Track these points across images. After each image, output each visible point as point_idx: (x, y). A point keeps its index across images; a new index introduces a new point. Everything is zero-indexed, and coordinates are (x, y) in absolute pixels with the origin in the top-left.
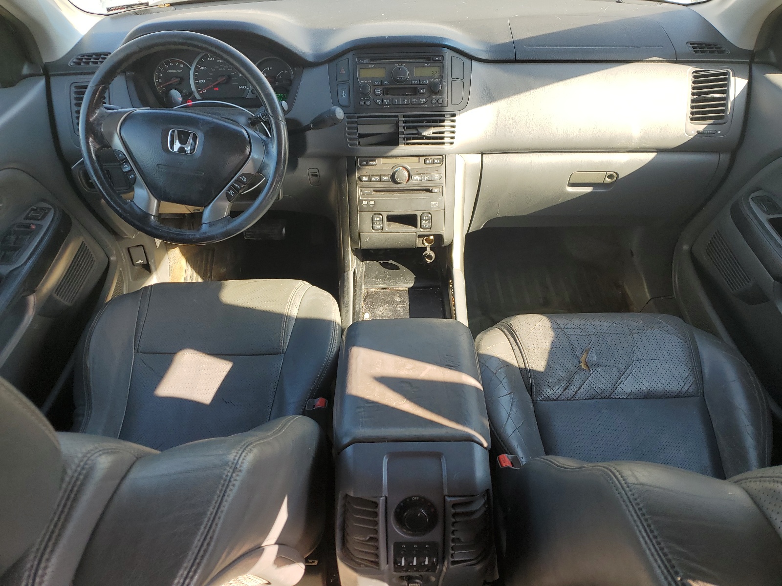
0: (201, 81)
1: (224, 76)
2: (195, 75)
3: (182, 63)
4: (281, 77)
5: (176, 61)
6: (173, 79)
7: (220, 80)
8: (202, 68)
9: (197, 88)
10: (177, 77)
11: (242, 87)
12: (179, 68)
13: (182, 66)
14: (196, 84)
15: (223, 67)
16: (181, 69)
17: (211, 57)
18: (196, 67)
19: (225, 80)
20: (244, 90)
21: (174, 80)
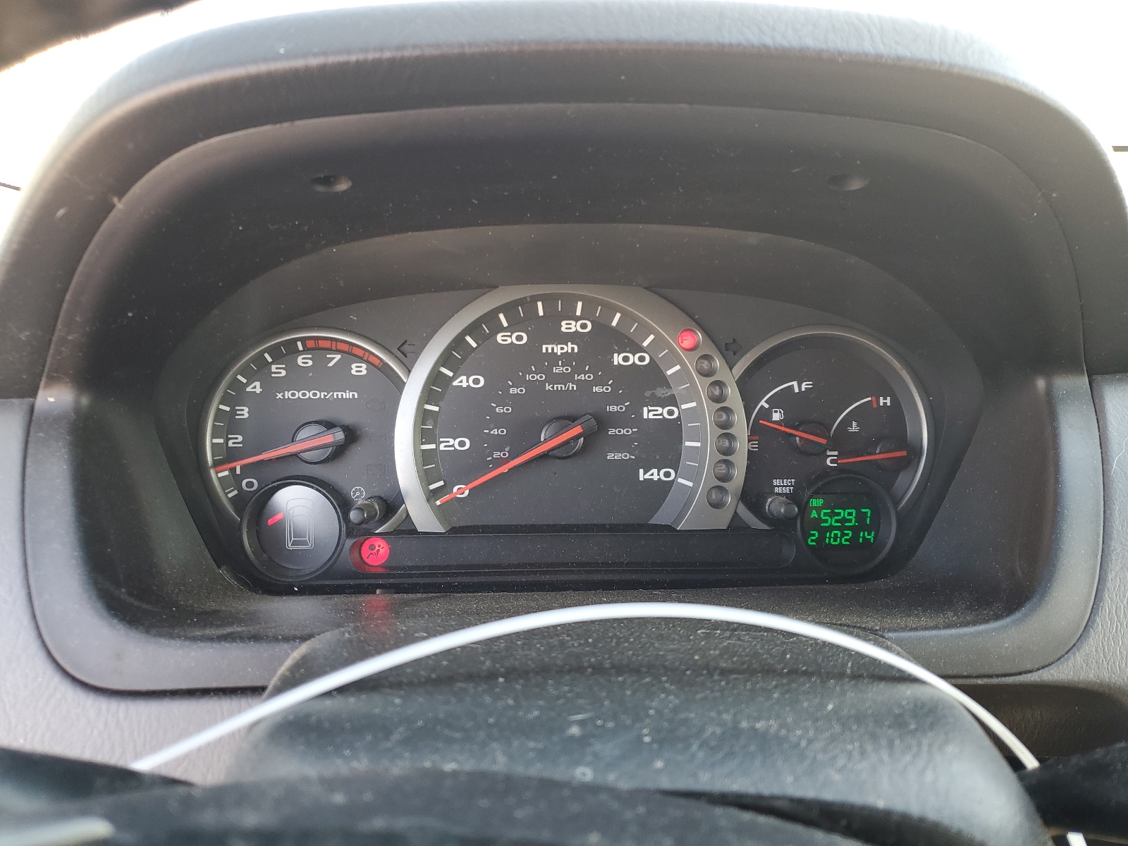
0: (450, 444)
1: (573, 419)
2: (423, 416)
3: (364, 357)
4: (854, 427)
5: (334, 347)
6: (303, 434)
7: (548, 440)
8: (462, 381)
9: (426, 477)
10: (329, 425)
11: (654, 475)
12: (341, 378)
13: (359, 369)
14: (424, 458)
15: (564, 378)
16: (354, 383)
17: (511, 329)
18: (435, 378)
19: (577, 438)
20: (663, 488)
21: (312, 441)
